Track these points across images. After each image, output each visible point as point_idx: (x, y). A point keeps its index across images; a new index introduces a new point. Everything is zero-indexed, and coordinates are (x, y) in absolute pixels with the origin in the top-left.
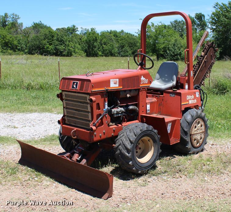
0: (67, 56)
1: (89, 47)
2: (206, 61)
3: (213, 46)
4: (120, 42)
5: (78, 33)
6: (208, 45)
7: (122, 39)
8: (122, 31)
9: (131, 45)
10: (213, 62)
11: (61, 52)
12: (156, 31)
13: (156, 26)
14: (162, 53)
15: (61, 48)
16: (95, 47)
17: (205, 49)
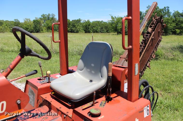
0: (76, 32)
1: (86, 29)
2: (153, 39)
3: (161, 21)
4: (101, 26)
5: (82, 22)
6: (156, 19)
7: (102, 25)
8: (102, 21)
9: (106, 28)
10: (160, 40)
11: (74, 31)
12: (117, 20)
13: (117, 18)
14: (120, 31)
15: (74, 29)
16: (89, 28)
17: (153, 24)
